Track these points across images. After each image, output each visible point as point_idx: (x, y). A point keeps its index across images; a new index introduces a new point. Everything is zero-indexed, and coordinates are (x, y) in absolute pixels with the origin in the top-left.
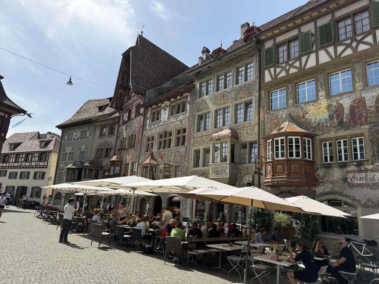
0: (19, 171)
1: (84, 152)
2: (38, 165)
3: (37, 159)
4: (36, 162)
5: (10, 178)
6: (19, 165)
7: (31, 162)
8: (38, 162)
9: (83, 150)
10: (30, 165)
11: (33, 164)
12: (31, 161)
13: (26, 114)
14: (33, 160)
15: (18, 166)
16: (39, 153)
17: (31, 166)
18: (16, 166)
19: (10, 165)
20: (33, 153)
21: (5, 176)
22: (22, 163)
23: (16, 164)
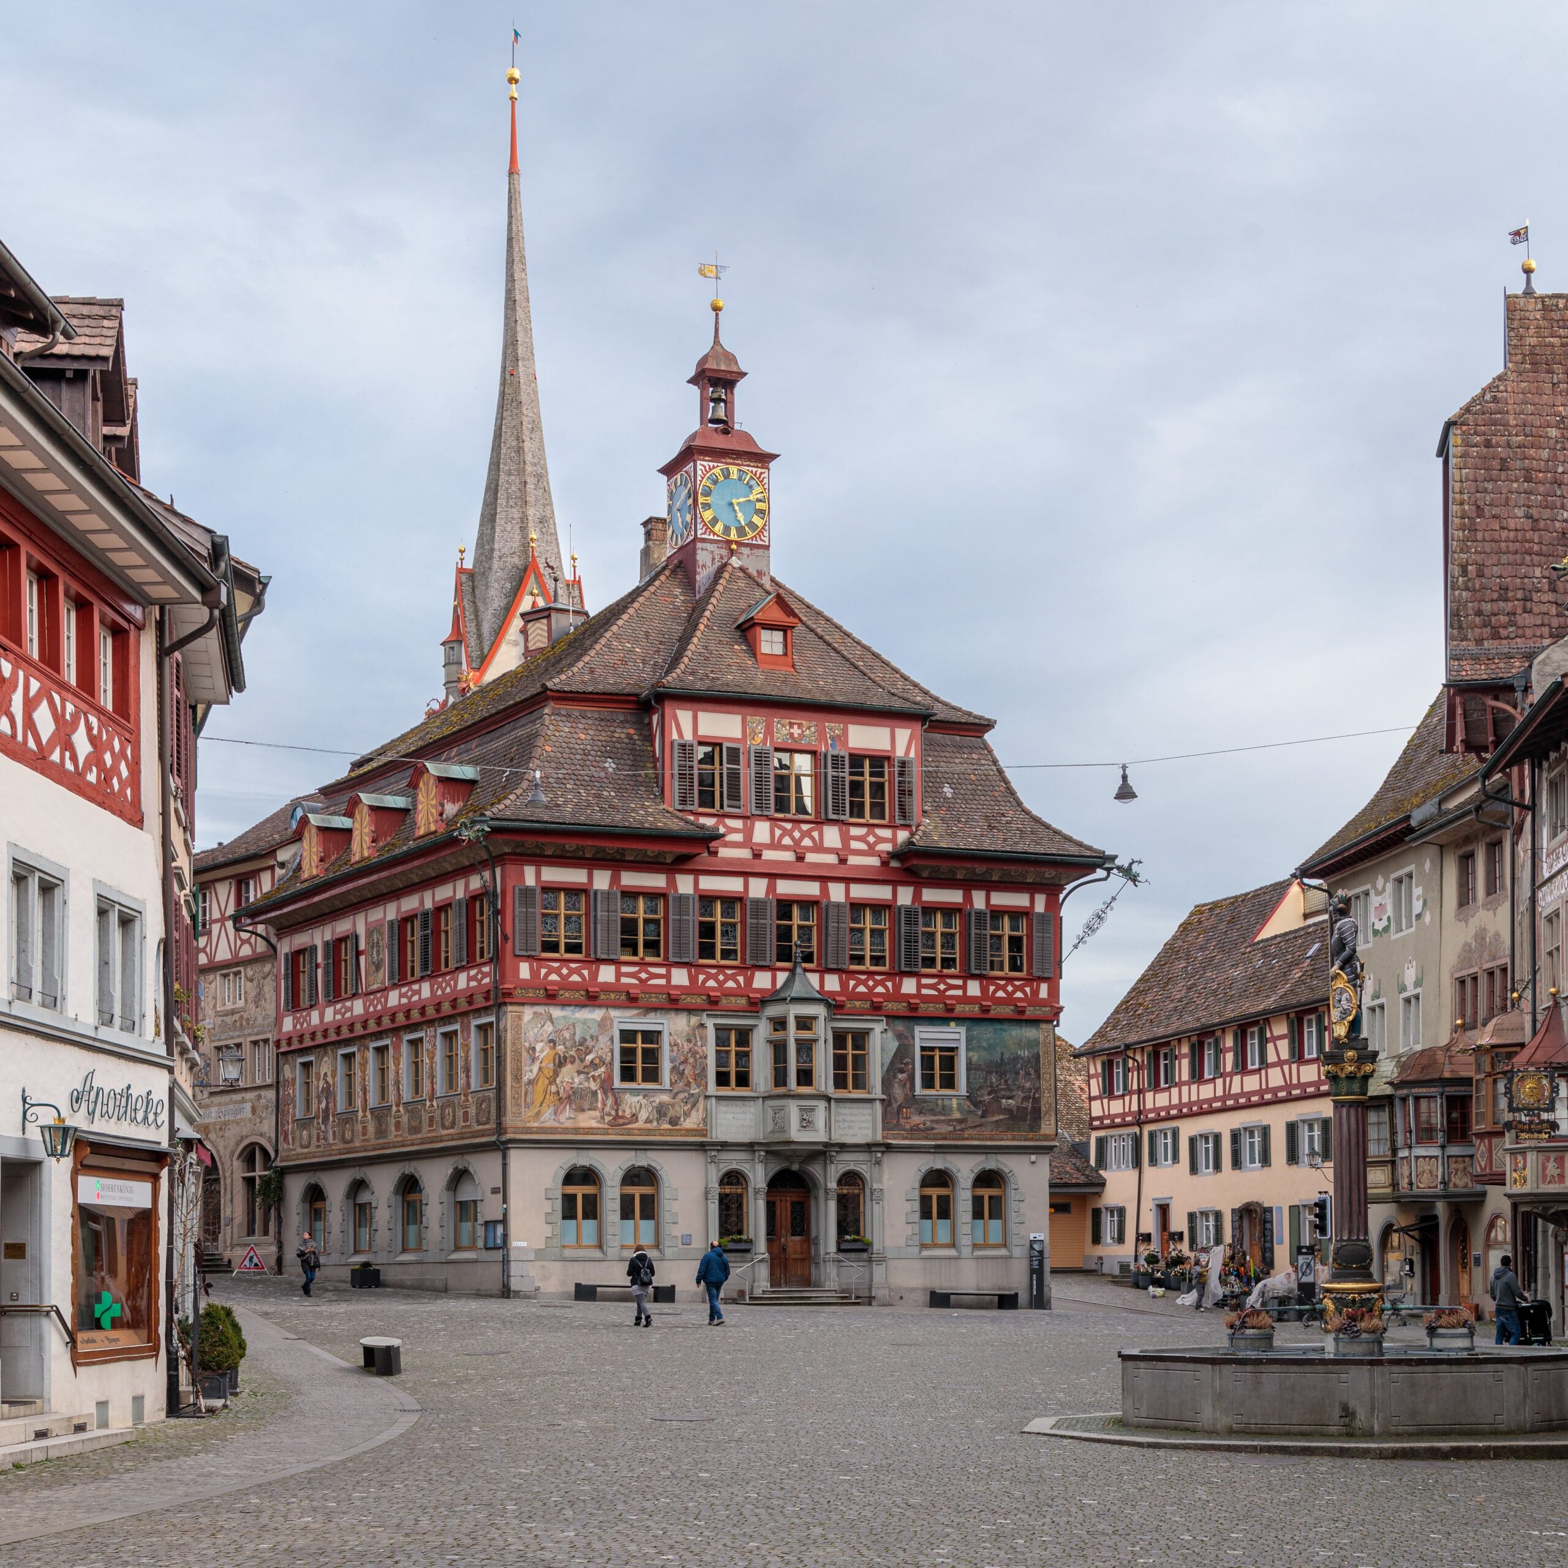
0: (1224, 1124)
1: (1417, 997)
2: (1295, 1081)
3: (1284, 1046)
4: (1286, 1068)
5: (1194, 1169)
6: (1220, 1093)
7: (1263, 1072)
8: (1294, 1066)
9: (1411, 992)
10: (1264, 1087)
11: (1275, 1078)
12: (1264, 1064)
13: (1115, 871)
14: (1271, 1057)
15: (1216, 1099)
16: (1288, 1014)
17: (1268, 1090)
18: (1209, 1101)
19: (1185, 1100)
20: (1264, 1020)
21: (1176, 1158)
22: (1228, 1079)
23: (1206, 1092)
